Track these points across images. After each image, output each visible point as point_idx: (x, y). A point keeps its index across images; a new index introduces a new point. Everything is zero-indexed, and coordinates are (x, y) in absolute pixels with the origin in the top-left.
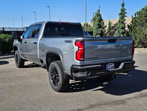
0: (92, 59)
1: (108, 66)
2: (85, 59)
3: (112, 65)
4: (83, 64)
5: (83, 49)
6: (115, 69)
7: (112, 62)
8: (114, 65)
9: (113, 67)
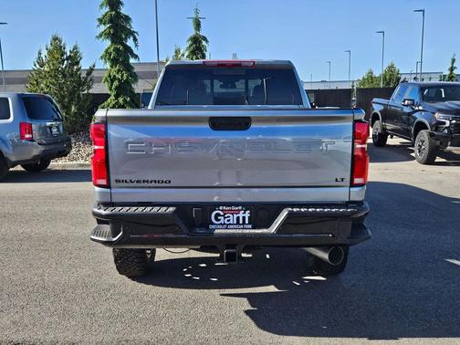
0: (142, 184)
1: (218, 215)
2: (113, 183)
3: (241, 215)
4: (107, 199)
5: (102, 147)
6: (253, 228)
7: (236, 204)
8: (247, 215)
9: (244, 223)
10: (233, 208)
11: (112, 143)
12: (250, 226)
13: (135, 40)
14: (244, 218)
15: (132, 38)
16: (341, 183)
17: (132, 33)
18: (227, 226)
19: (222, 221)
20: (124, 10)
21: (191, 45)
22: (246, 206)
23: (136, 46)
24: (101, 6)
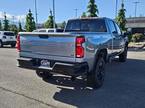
1: (42, 62)
3: (48, 63)
7: (46, 60)
8: (49, 63)
9: (48, 65)
10: (45, 61)
11: (20, 41)
12: (50, 67)
13: (98, 12)
14: (48, 64)
15: (97, 12)
16: (73, 56)
17: (97, 10)
18: (44, 66)
19: (43, 64)
20: (95, 4)
21: (120, 12)
22: (49, 61)
23: (98, 14)
24: (89, 3)
